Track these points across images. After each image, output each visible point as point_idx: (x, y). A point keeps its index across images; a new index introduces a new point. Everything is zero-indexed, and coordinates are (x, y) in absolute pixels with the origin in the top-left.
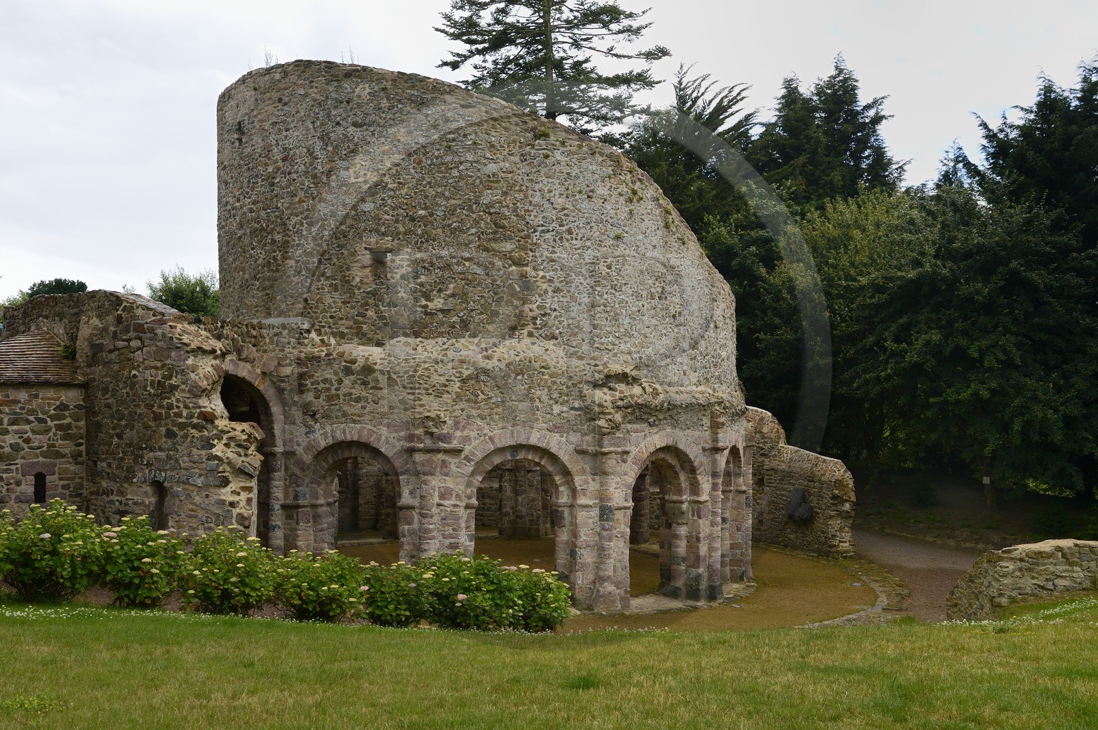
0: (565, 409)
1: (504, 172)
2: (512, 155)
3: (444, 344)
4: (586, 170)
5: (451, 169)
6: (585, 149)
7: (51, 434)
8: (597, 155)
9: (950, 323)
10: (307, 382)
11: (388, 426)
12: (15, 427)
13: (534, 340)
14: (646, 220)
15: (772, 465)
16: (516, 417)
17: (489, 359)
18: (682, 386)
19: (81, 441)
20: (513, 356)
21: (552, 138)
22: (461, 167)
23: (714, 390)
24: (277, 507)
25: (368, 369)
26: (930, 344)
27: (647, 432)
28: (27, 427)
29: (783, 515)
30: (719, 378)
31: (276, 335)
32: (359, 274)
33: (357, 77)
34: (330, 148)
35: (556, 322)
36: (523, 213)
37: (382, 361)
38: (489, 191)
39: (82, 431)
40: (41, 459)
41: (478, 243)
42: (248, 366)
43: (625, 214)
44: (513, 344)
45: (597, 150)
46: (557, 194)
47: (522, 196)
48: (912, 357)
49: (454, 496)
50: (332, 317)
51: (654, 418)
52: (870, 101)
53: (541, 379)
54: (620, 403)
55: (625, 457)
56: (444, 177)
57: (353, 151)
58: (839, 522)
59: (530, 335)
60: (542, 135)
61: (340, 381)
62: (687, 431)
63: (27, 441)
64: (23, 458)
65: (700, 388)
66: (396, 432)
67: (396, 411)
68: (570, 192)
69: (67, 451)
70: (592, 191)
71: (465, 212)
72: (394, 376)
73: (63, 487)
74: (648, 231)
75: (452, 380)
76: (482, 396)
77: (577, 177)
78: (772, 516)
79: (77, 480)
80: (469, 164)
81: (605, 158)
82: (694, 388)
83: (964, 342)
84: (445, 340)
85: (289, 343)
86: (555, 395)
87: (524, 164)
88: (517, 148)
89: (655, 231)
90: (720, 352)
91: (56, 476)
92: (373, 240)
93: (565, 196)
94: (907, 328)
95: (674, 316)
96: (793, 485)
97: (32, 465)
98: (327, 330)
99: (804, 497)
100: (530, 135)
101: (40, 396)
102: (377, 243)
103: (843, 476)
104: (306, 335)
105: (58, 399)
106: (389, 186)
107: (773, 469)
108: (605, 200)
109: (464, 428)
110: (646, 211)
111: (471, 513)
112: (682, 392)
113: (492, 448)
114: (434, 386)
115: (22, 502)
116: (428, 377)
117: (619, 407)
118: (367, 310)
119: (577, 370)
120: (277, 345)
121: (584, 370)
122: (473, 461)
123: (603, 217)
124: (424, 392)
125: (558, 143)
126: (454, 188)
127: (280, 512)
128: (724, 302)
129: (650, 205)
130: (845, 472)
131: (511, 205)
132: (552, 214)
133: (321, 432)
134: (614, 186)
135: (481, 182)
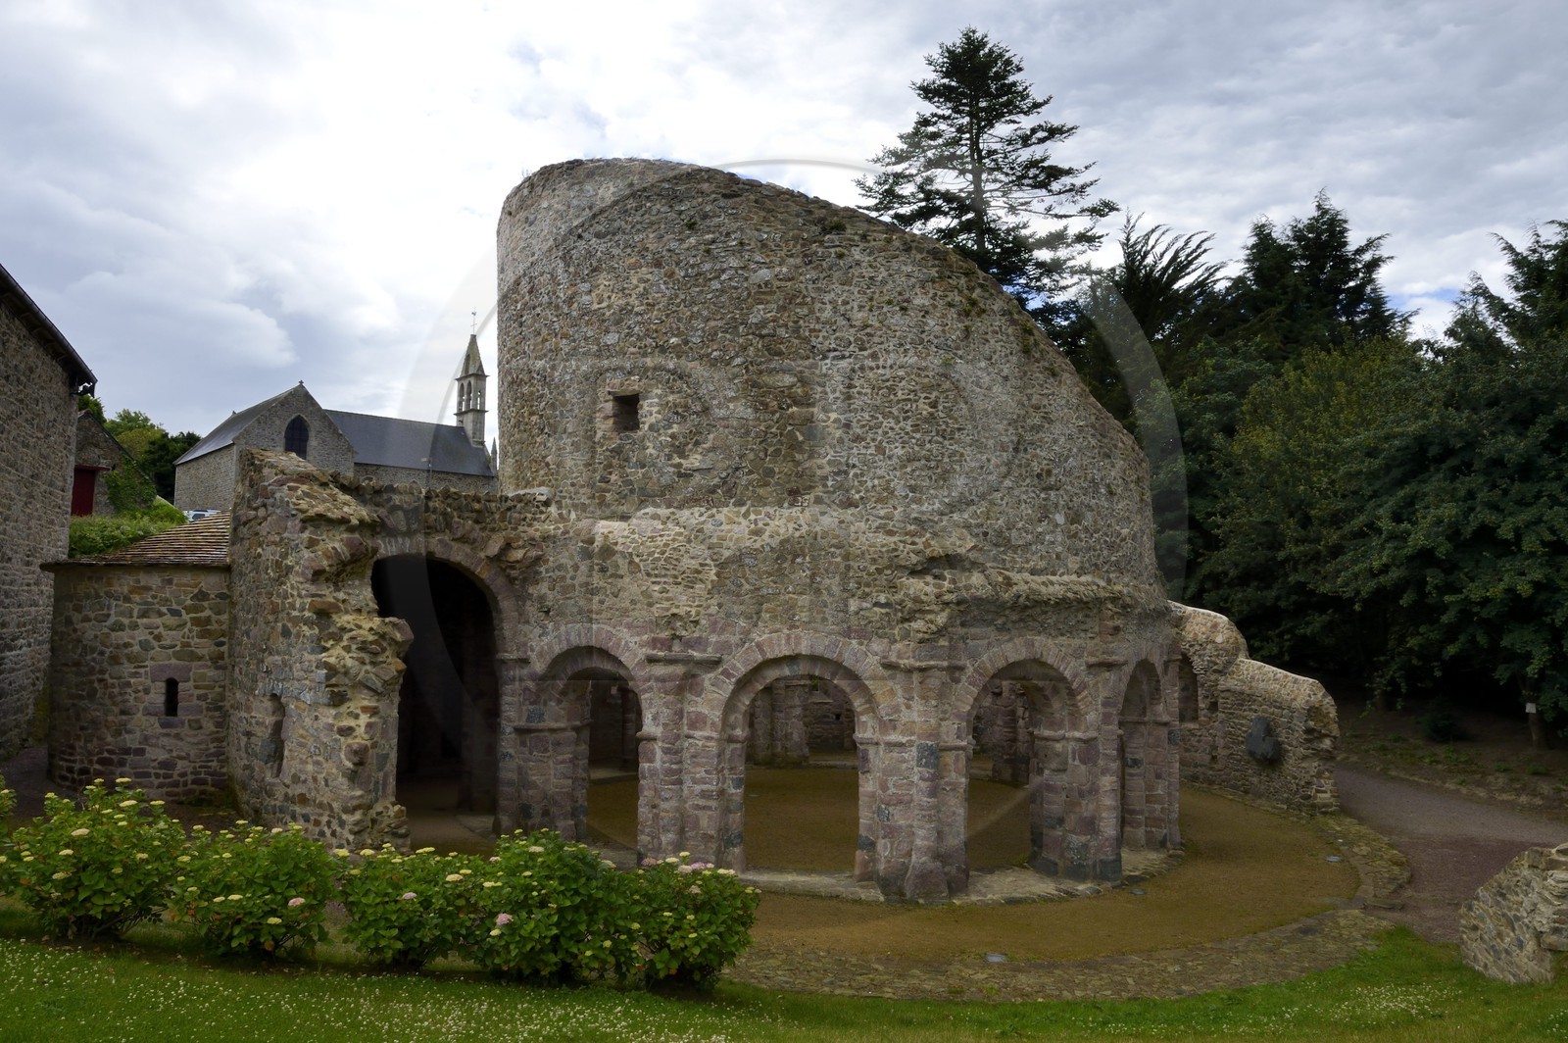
0: (865, 605)
1: (780, 280)
2: (792, 256)
3: (701, 515)
4: (899, 271)
5: (710, 279)
6: (897, 244)
7: (186, 630)
8: (914, 252)
9: (1471, 495)
10: (542, 569)
11: (629, 626)
12: (145, 620)
13: (823, 508)
14: (992, 341)
15: (1228, 685)
16: (794, 615)
17: (757, 535)
18: (1054, 574)
19: (222, 639)
20: (791, 530)
21: (849, 231)
22: (724, 277)
23: (1109, 581)
24: (508, 730)
25: (608, 551)
26: (1442, 521)
27: (992, 638)
28: (158, 621)
29: (1242, 751)
30: (1116, 564)
31: (509, 509)
32: (603, 427)
33: (600, 175)
34: (572, 269)
35: (856, 483)
36: (807, 334)
37: (624, 540)
38: (761, 307)
39: (224, 627)
40: (174, 661)
41: (745, 377)
42: (467, 549)
43: (958, 333)
44: (794, 514)
45: (914, 245)
46: (856, 307)
47: (805, 311)
48: (1418, 539)
49: (708, 725)
50: (573, 485)
51: (1004, 619)
52: (1363, 243)
53: (830, 563)
54: (947, 597)
55: (957, 674)
56: (702, 291)
57: (594, 270)
58: (1316, 764)
59: (818, 501)
60: (832, 228)
61: (576, 568)
62: (1060, 638)
63: (158, 638)
64: (152, 659)
65: (1083, 579)
66: (638, 635)
67: (638, 606)
68: (875, 303)
69: (205, 652)
70: (908, 301)
71: (728, 336)
72: (637, 560)
73: (199, 698)
74: (995, 357)
75: (706, 565)
76: (747, 587)
77: (884, 282)
78: (1229, 752)
79: (217, 689)
80: (733, 272)
81: (925, 255)
82: (1074, 577)
83: (1491, 518)
84: (703, 510)
85: (524, 519)
86: (852, 585)
87: (809, 267)
88: (799, 247)
89: (1006, 356)
90: (1118, 528)
91: (191, 683)
92: (617, 381)
93: (867, 308)
94: (1411, 502)
95: (1039, 476)
96: (1256, 711)
97: (162, 669)
98: (568, 501)
99: (1269, 730)
100: (817, 229)
101: (175, 582)
102: (622, 385)
103: (1321, 701)
104: (543, 509)
105: (196, 586)
106: (636, 309)
107: (1228, 691)
108: (927, 312)
109: (723, 630)
110: (990, 329)
111: (736, 749)
112: (1052, 583)
113: (760, 659)
114: (684, 573)
115: (150, 714)
116: (677, 560)
117: (947, 604)
118: (610, 473)
119: (884, 549)
120: (510, 523)
121: (896, 550)
122: (734, 676)
123: (923, 336)
124: (671, 580)
125: (856, 238)
126: (714, 304)
127: (513, 736)
128: (1124, 460)
129: (998, 322)
130: (1324, 696)
131: (790, 324)
132: (850, 334)
133: (555, 634)
134: (939, 293)
135: (749, 294)
